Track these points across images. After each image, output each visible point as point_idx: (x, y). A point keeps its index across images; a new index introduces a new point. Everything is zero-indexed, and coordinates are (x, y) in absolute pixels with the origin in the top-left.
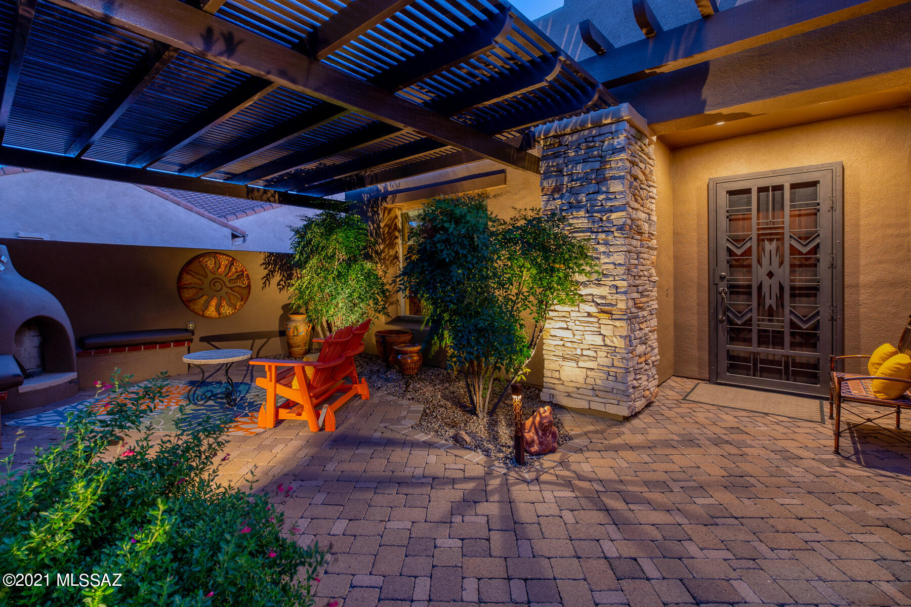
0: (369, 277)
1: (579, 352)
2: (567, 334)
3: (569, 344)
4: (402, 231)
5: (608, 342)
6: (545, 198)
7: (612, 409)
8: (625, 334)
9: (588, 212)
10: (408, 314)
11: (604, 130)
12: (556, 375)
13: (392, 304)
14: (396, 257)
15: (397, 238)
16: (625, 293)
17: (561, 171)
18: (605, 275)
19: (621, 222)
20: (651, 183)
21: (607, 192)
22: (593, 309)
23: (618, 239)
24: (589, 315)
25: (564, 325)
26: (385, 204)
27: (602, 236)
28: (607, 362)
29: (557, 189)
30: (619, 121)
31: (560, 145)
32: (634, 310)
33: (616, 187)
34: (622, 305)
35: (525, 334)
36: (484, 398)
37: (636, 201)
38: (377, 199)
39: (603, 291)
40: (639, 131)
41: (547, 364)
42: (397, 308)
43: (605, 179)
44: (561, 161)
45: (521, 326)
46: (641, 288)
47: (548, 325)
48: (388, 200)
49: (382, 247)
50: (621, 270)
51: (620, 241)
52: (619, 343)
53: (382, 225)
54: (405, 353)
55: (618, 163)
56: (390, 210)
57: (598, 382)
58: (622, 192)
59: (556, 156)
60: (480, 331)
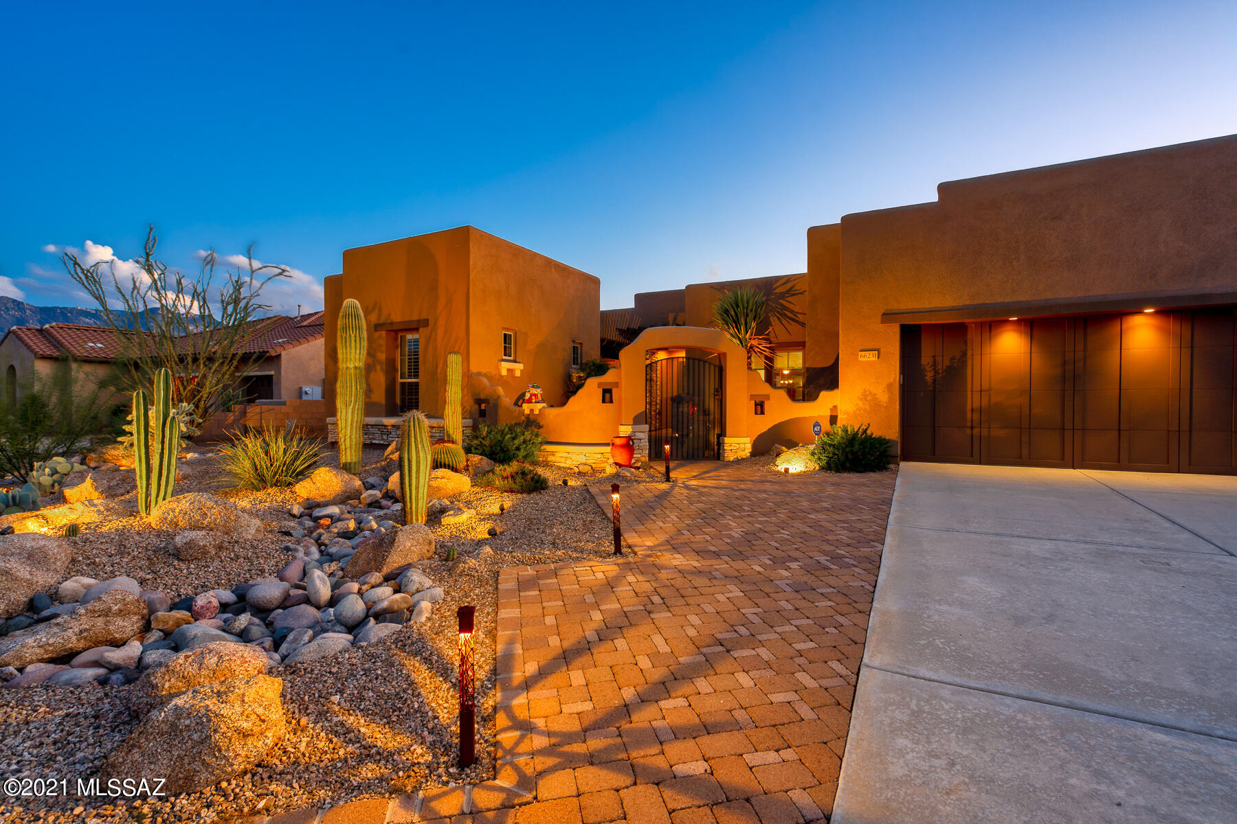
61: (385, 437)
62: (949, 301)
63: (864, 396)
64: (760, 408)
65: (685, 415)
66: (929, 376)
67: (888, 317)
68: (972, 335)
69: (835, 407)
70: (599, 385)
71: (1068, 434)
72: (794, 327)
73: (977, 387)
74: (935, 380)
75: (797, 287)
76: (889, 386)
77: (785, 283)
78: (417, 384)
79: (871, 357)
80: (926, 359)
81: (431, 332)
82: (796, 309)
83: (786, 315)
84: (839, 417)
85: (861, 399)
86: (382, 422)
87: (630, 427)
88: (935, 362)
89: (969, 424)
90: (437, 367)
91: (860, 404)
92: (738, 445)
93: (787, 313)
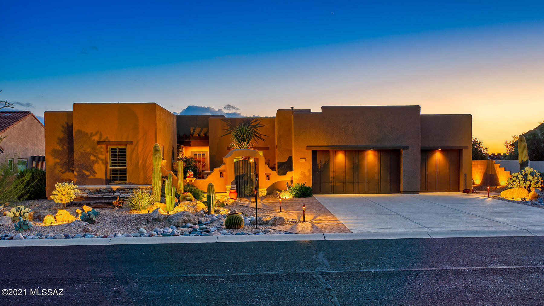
61: (112, 194)
62: (325, 144)
63: (302, 173)
64: (268, 177)
65: (245, 181)
66: (319, 167)
67: (308, 147)
68: (331, 153)
69: (292, 177)
70: (219, 171)
71: (355, 184)
72: (260, 141)
73: (332, 171)
74: (321, 168)
75: (261, 123)
76: (309, 170)
77: (256, 121)
78: (125, 170)
79: (303, 160)
80: (318, 161)
81: (135, 147)
82: (260, 133)
83: (256, 136)
84: (294, 180)
85: (300, 174)
86: (110, 187)
87: (230, 186)
88: (321, 162)
89: (330, 182)
90: (138, 162)
91: (300, 176)
92: (263, 191)
93: (256, 134)
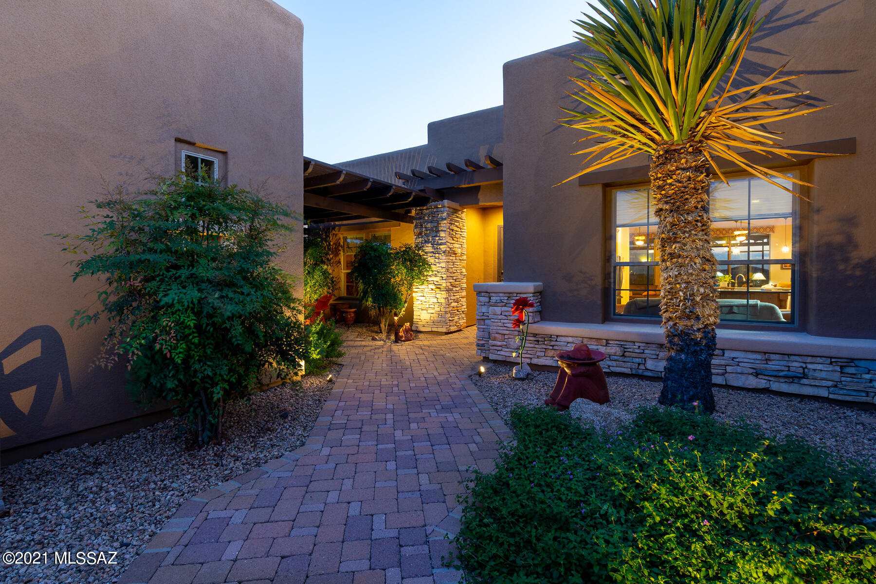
0: (325, 273)
1: (428, 306)
2: (423, 298)
3: (424, 303)
4: (343, 247)
5: (439, 301)
6: (415, 237)
7: (440, 330)
8: (445, 297)
9: (432, 244)
10: (345, 295)
11: (439, 210)
12: (419, 317)
13: (336, 289)
14: (339, 262)
15: (340, 250)
16: (445, 279)
17: (422, 225)
18: (438, 272)
19: (444, 250)
20: (462, 230)
21: (439, 236)
22: (433, 287)
23: (443, 257)
24: (432, 290)
25: (422, 295)
26: (334, 232)
27: (437, 255)
28: (438, 309)
29: (420, 234)
30: (444, 207)
31: (422, 214)
32: (450, 287)
33: (442, 234)
34: (444, 285)
35: (403, 298)
36: (385, 326)
37: (453, 240)
38: (329, 229)
39: (437, 279)
40: (454, 209)
41: (415, 313)
42: (339, 292)
43: (439, 231)
44: (422, 221)
45: (402, 294)
46: (454, 278)
47: (414, 295)
48: (336, 229)
49: (331, 256)
50: (444, 270)
51: (444, 258)
52: (443, 301)
53: (331, 243)
54: (347, 312)
55: (444, 224)
56: (336, 235)
57: (435, 319)
58: (445, 237)
59: (420, 218)
60: (384, 295)
